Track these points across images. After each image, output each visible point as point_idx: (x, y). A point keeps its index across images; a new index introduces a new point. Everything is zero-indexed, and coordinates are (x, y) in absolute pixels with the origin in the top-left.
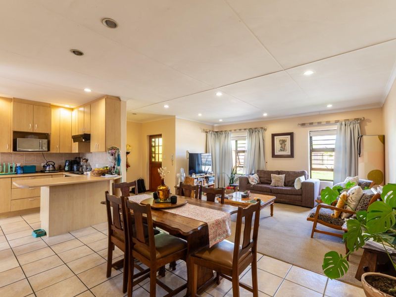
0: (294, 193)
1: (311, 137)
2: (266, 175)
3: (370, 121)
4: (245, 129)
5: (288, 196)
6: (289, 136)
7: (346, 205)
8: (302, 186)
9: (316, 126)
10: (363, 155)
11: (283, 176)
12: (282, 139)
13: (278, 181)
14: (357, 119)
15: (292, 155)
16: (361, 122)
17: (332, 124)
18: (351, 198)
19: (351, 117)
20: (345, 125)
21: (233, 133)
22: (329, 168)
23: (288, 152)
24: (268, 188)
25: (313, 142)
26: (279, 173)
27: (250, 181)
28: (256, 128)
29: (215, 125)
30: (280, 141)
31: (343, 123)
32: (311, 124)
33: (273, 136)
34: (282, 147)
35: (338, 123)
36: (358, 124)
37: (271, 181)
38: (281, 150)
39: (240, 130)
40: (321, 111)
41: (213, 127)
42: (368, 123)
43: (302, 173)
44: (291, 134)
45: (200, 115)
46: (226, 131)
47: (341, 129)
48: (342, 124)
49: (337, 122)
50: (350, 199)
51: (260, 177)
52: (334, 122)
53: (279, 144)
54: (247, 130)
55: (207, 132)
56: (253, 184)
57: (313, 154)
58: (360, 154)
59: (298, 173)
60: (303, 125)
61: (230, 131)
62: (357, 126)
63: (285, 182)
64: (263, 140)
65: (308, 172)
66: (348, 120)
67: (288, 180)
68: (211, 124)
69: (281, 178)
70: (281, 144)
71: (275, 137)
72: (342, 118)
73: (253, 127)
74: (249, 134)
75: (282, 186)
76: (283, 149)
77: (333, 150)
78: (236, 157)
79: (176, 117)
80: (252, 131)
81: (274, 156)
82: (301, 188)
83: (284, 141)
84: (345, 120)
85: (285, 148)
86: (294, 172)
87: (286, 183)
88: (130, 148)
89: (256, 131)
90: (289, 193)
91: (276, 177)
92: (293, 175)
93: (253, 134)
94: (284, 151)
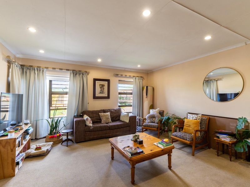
4: (68, 70)
11: (108, 114)
12: (101, 84)
15: (108, 97)
21: (50, 71)
23: (106, 95)
26: (104, 111)
28: (80, 71)
29: (18, 56)
32: (122, 75)
33: (95, 80)
34: (101, 90)
37: (101, 120)
38: (100, 93)
39: (61, 69)
40: (126, 68)
44: (108, 81)
46: (39, 67)
47: (136, 81)
49: (133, 77)
53: (99, 88)
54: (71, 71)
56: (91, 125)
60: (117, 75)
63: (111, 118)
70: (101, 88)
73: (77, 69)
74: (72, 75)
76: (102, 92)
77: (131, 94)
80: (76, 73)
81: (95, 97)
83: (103, 86)
85: (104, 91)
89: (80, 74)
92: (114, 112)
93: (77, 75)
94: (102, 93)
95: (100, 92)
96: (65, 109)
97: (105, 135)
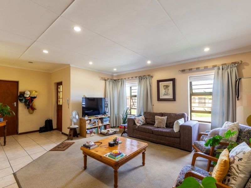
0: (172, 136)
1: (191, 83)
2: (151, 117)
3: (247, 64)
4: (136, 77)
5: (167, 138)
6: (171, 82)
7: (229, 175)
8: (180, 129)
9: (194, 71)
10: (241, 98)
11: (165, 118)
12: (165, 84)
13: (160, 122)
14: (235, 63)
15: (174, 99)
16: (239, 65)
17: (210, 69)
18: (237, 166)
19: (228, 61)
20: (223, 69)
21: (127, 80)
22: (207, 110)
23: (171, 97)
24: (150, 129)
25: (193, 86)
26: (162, 115)
27: (136, 122)
28: (144, 76)
29: (115, 75)
30: (164, 87)
31: (221, 67)
32: (191, 70)
33: (159, 82)
34: (165, 92)
35: (216, 68)
36: (236, 68)
37: (155, 122)
39: (132, 78)
40: (200, 57)
41: (112, 76)
42: (245, 67)
43: (182, 116)
44: (173, 80)
45: (91, 63)
46: (122, 79)
47: (218, 73)
48: (219, 69)
49: (214, 66)
50: (235, 167)
51: (146, 119)
52: (212, 67)
53: (163, 89)
54: (138, 78)
55: (105, 80)
56: (138, 125)
57: (192, 98)
58: (238, 98)
59: (179, 115)
60: (183, 71)
61: (125, 79)
62: (235, 69)
63: (166, 124)
64: (150, 86)
65: (188, 115)
66: (225, 64)
67: (170, 122)
68: (111, 74)
69: (163, 120)
70: (165, 89)
71: (160, 83)
72: (219, 63)
73: (142, 75)
74: (139, 81)
75: (164, 128)
78: (131, 101)
79: (71, 65)
80: (141, 78)
81: (159, 99)
82: (179, 131)
83: (167, 86)
84: (223, 65)
85: (169, 92)
86: (175, 114)
87: (168, 124)
88: (36, 93)
89: (144, 79)
90: (168, 135)
91: (159, 118)
92: (174, 117)
93: (142, 80)
94: (167, 95)
95: (164, 94)
96: (135, 109)
97: (149, 138)
